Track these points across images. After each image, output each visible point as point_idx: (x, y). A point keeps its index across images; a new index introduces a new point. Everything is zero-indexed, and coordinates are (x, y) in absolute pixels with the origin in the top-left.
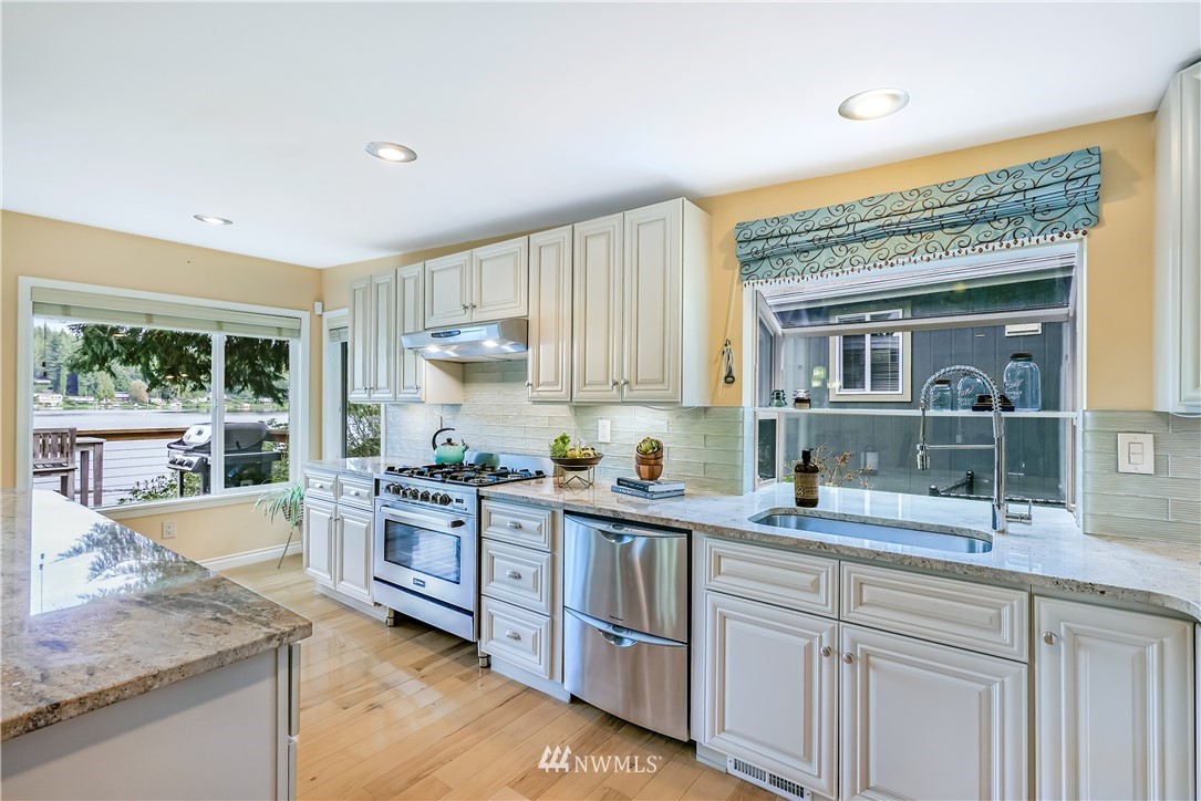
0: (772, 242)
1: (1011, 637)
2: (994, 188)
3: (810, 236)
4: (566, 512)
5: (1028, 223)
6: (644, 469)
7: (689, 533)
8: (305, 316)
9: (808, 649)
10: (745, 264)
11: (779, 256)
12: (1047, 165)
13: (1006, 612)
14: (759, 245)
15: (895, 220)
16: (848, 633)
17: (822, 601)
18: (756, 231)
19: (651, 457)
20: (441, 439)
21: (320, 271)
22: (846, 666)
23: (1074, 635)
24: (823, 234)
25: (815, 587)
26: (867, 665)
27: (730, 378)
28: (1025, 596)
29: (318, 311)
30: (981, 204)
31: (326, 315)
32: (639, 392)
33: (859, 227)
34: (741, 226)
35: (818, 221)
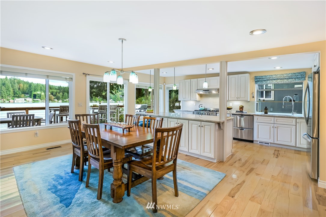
0: (261, 79)
1: (294, 123)
2: (292, 75)
3: (267, 79)
4: (232, 114)
5: (297, 79)
6: (241, 109)
7: (253, 116)
8: (163, 85)
9: (270, 128)
10: (255, 82)
11: (262, 81)
12: (299, 73)
13: (293, 121)
14: (259, 80)
15: (279, 78)
16: (275, 125)
17: (272, 122)
18: (258, 78)
19: (242, 108)
20: (200, 106)
21: (164, 77)
22: (275, 128)
23: (300, 122)
24: (269, 79)
25: (271, 120)
26: (278, 128)
27: (253, 97)
28: (295, 119)
29: (164, 84)
30: (291, 77)
31: (166, 85)
32: (241, 99)
33: (274, 78)
34: (255, 76)
35: (268, 77)
